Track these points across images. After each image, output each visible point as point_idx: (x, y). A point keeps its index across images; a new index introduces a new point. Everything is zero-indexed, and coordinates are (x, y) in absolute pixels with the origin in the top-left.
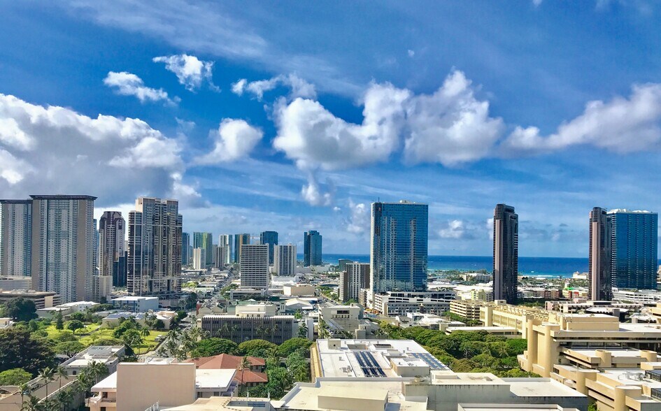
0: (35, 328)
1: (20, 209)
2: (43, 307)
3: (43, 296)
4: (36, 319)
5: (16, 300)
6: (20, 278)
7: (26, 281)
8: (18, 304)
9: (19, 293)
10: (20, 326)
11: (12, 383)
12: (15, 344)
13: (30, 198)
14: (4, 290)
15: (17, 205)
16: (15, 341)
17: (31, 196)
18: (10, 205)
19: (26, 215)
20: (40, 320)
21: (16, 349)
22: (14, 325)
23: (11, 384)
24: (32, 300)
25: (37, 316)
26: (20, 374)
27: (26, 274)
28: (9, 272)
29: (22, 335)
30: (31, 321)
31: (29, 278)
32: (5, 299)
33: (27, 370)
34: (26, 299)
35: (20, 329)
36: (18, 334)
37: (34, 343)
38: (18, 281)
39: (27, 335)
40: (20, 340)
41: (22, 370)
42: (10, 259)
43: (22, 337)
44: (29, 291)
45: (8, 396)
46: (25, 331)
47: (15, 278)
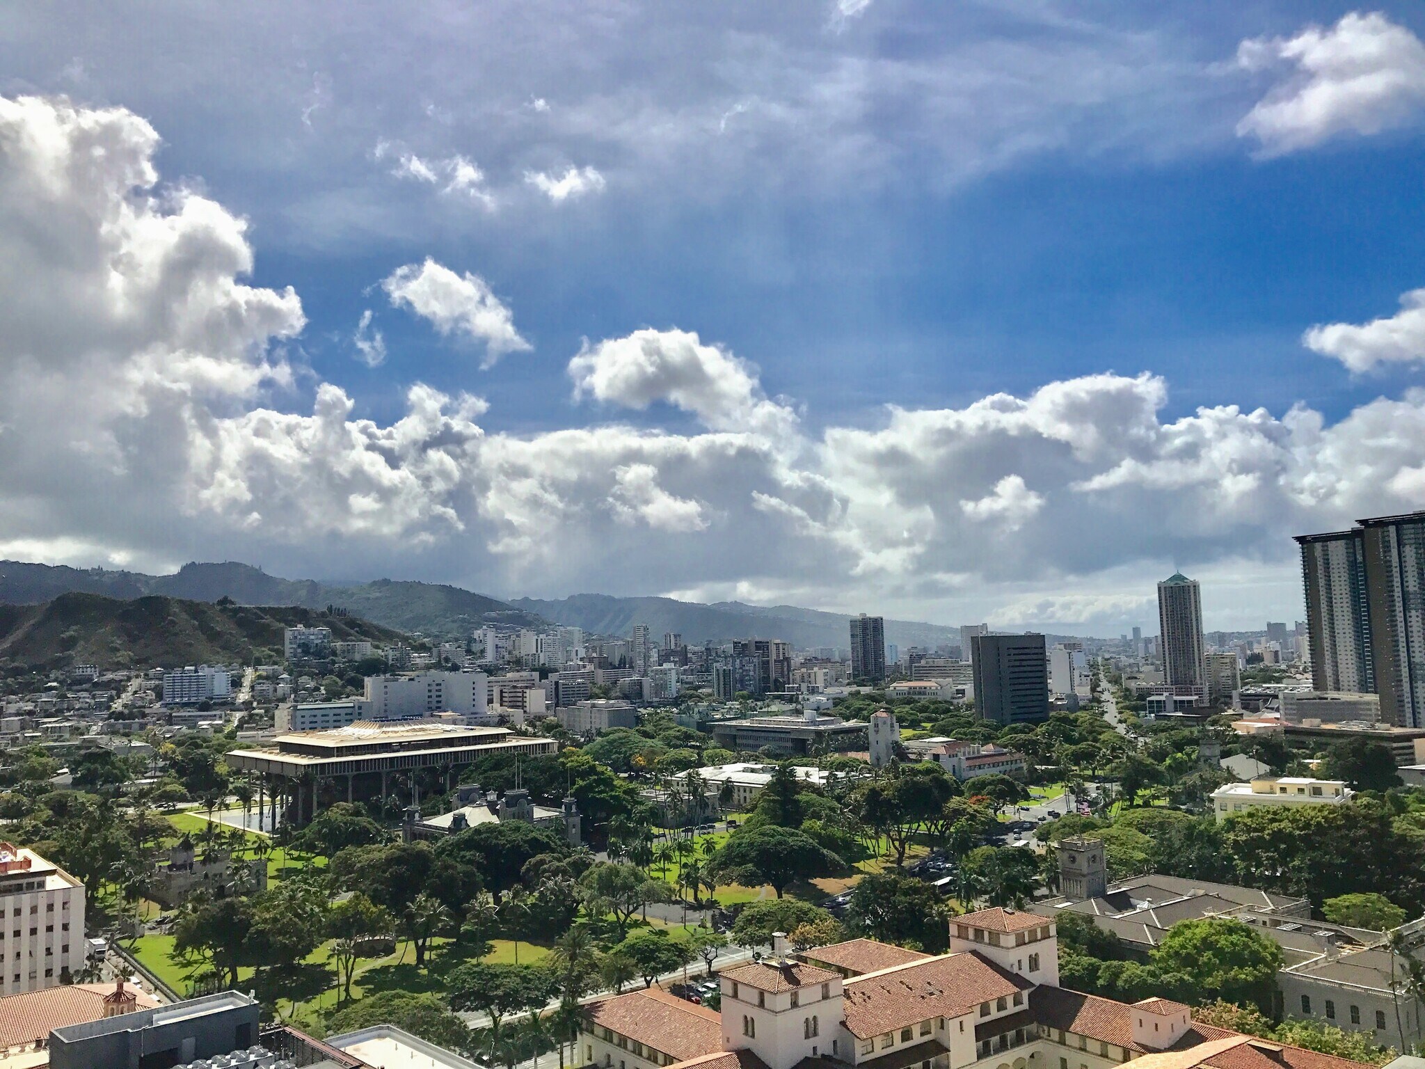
0: (1401, 808)
1: (1338, 552)
2: (1413, 762)
3: (1409, 738)
4: (1399, 788)
5: (1350, 743)
6: (1354, 697)
7: (1368, 703)
8: (1356, 752)
9: (1355, 729)
10: (1365, 800)
11: (1364, 924)
12: (1363, 838)
13: (1357, 526)
14: (1324, 721)
15: (1332, 545)
16: (1361, 832)
17: (1361, 522)
18: (1318, 546)
19: (1353, 565)
20: (1409, 791)
21: (1365, 849)
22: (1354, 797)
23: (1362, 926)
24: (1385, 744)
25: (1400, 782)
26: (1380, 906)
27: (1363, 687)
28: (1330, 682)
29: (1373, 820)
30: (1390, 791)
31: (1372, 698)
32: (1329, 740)
33: (1394, 900)
34: (1372, 744)
35: (1367, 806)
36: (1365, 817)
37: (1402, 840)
38: (1349, 703)
39: (1385, 822)
40: (1371, 831)
41: (1384, 899)
42: (1328, 655)
43: (1373, 826)
44: (1378, 725)
45: (1357, 950)
46: (1379, 812)
47: (1344, 696)
